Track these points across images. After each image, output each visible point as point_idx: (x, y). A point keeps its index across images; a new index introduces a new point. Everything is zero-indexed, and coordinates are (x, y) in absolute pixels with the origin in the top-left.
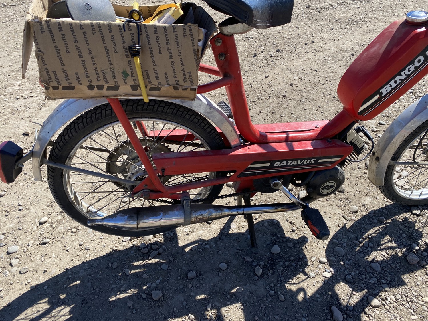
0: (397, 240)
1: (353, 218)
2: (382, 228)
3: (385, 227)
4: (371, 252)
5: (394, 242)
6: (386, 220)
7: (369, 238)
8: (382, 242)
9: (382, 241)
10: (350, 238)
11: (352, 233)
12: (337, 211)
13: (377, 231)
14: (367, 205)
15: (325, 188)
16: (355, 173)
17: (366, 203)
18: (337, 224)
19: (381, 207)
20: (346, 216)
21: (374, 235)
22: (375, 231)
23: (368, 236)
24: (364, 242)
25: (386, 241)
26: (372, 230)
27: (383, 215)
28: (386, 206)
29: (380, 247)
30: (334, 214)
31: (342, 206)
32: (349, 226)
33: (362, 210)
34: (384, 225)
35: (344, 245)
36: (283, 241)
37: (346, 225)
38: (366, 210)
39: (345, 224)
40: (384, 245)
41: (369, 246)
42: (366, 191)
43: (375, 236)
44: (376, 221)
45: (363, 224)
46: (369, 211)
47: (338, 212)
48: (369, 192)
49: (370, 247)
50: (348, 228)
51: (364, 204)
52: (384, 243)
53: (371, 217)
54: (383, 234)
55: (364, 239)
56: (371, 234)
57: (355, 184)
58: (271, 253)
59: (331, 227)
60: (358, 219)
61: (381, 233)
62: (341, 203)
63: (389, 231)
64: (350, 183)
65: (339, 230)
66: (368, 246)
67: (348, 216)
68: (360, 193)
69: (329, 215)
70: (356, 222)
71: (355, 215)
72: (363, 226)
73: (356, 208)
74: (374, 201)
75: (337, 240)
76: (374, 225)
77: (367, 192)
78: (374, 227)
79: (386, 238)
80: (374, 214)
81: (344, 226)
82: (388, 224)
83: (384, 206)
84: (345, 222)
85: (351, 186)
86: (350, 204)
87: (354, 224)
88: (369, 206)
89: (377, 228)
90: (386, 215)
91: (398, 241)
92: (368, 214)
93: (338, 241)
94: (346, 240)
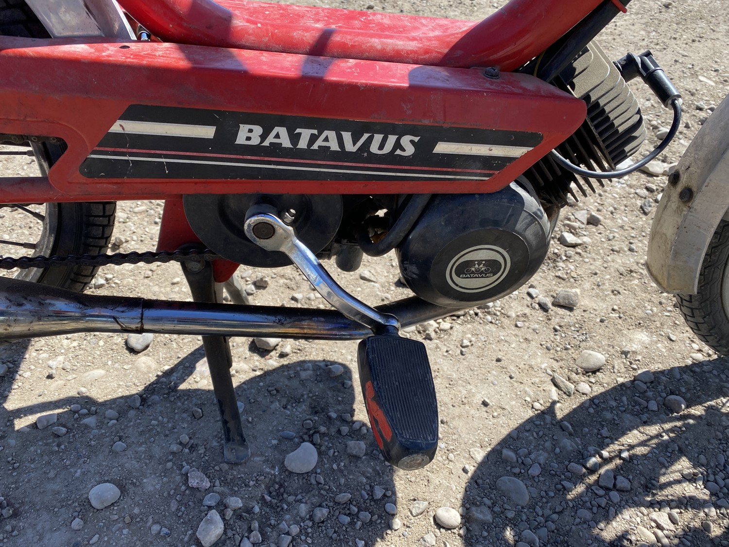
0: (712, 477)
1: (584, 387)
2: (672, 430)
3: (680, 428)
4: (618, 510)
5: (701, 483)
6: (688, 407)
7: (621, 458)
8: (663, 480)
9: (664, 474)
10: (558, 450)
11: (571, 434)
12: (539, 360)
13: (652, 438)
14: (635, 352)
15: (464, 269)
16: (617, 262)
17: (635, 347)
18: (528, 399)
19: (677, 365)
20: (561, 379)
21: (640, 451)
22: (645, 438)
23: (620, 451)
24: (602, 471)
25: (677, 476)
26: (635, 432)
27: (680, 391)
28: (694, 364)
29: (654, 495)
30: (527, 367)
31: (559, 349)
32: (566, 412)
33: (616, 367)
34: (679, 424)
35: (535, 471)
36: (339, 432)
37: (558, 405)
38: (630, 367)
39: (554, 403)
40: (668, 491)
41: (615, 485)
42: (640, 313)
43: (644, 455)
44: (653, 405)
45: (612, 409)
46: (639, 372)
47: (542, 363)
48: (650, 318)
49: (621, 491)
50: (560, 415)
51: (626, 349)
52: (669, 484)
53: (642, 391)
54: (670, 450)
55: (606, 461)
56: (631, 447)
57: (613, 292)
58: (283, 469)
59: (507, 407)
60: (600, 391)
61: (664, 446)
62: (558, 337)
63: (690, 444)
64: (599, 286)
65: (530, 421)
66: (611, 486)
67: (569, 379)
68: (620, 318)
69: (512, 368)
70: (592, 400)
71: (593, 380)
72: (608, 415)
73: (598, 357)
74: (659, 345)
75: (515, 451)
76: (645, 417)
77: (643, 315)
78: (645, 423)
79: (677, 466)
80: (652, 382)
81: (550, 410)
82: (691, 421)
83: (689, 362)
84: (556, 398)
85: (597, 296)
86: (583, 345)
87: (582, 407)
88: (639, 357)
89: (653, 430)
90: (688, 390)
91: (716, 482)
92: (634, 380)
93: (517, 454)
94: (546, 455)
